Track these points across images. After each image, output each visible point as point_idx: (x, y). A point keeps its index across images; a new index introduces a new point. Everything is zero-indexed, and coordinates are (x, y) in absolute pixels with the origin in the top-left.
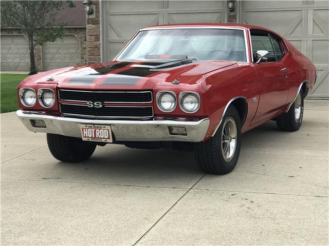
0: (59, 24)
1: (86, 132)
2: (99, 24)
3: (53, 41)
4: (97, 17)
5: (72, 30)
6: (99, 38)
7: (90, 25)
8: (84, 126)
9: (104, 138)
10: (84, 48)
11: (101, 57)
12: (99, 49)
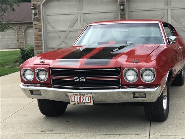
0: (6, 21)
1: (74, 99)
2: (41, 21)
3: (3, 31)
4: (40, 17)
5: (11, 24)
6: (41, 30)
7: (36, 22)
8: (72, 94)
9: (87, 102)
10: (19, 35)
11: (43, 41)
12: (41, 36)
